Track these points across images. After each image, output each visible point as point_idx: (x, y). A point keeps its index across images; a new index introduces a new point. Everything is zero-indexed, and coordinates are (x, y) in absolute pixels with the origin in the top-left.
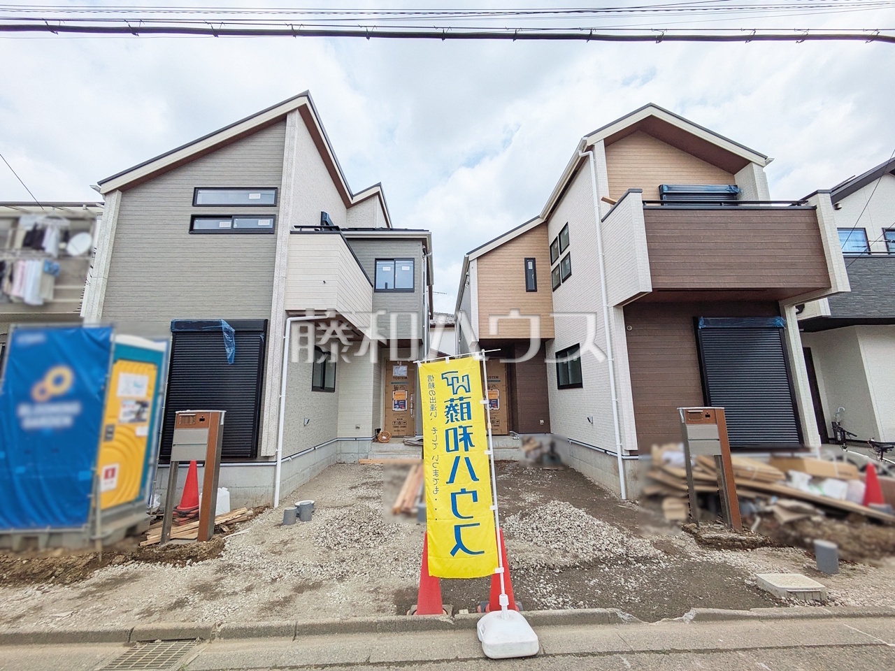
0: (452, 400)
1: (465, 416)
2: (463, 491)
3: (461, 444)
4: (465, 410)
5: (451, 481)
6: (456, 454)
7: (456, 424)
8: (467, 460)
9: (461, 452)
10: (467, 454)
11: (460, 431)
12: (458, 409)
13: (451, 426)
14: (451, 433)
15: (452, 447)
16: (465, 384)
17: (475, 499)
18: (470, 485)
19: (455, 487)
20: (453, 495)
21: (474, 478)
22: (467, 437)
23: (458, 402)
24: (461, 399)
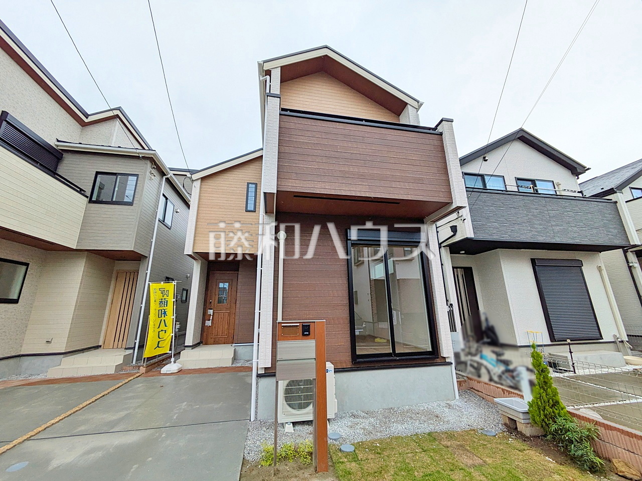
0: (162, 299)
1: (165, 305)
2: (162, 330)
3: (163, 315)
4: (166, 303)
5: (159, 328)
6: (161, 319)
7: (162, 308)
8: (164, 320)
9: (163, 318)
10: (164, 318)
11: (163, 311)
12: (163, 303)
13: (160, 308)
14: (160, 311)
15: (160, 316)
16: (167, 294)
17: (165, 333)
18: (165, 328)
19: (160, 330)
20: (159, 332)
21: (166, 326)
22: (165, 313)
23: (164, 300)
24: (165, 299)
